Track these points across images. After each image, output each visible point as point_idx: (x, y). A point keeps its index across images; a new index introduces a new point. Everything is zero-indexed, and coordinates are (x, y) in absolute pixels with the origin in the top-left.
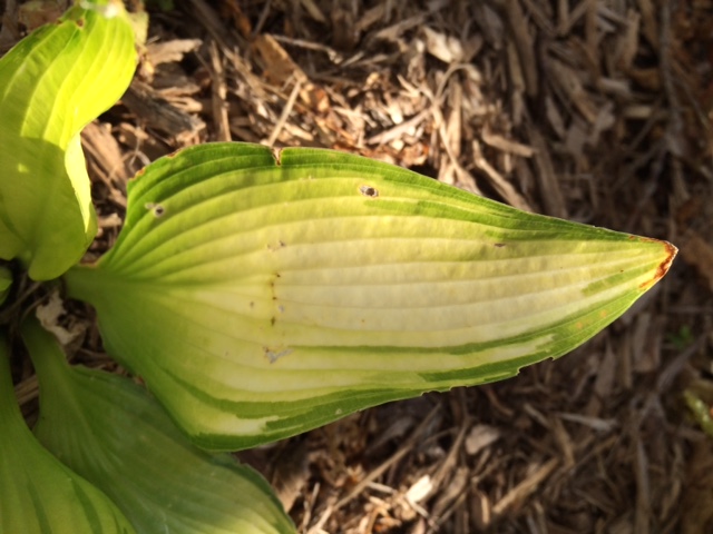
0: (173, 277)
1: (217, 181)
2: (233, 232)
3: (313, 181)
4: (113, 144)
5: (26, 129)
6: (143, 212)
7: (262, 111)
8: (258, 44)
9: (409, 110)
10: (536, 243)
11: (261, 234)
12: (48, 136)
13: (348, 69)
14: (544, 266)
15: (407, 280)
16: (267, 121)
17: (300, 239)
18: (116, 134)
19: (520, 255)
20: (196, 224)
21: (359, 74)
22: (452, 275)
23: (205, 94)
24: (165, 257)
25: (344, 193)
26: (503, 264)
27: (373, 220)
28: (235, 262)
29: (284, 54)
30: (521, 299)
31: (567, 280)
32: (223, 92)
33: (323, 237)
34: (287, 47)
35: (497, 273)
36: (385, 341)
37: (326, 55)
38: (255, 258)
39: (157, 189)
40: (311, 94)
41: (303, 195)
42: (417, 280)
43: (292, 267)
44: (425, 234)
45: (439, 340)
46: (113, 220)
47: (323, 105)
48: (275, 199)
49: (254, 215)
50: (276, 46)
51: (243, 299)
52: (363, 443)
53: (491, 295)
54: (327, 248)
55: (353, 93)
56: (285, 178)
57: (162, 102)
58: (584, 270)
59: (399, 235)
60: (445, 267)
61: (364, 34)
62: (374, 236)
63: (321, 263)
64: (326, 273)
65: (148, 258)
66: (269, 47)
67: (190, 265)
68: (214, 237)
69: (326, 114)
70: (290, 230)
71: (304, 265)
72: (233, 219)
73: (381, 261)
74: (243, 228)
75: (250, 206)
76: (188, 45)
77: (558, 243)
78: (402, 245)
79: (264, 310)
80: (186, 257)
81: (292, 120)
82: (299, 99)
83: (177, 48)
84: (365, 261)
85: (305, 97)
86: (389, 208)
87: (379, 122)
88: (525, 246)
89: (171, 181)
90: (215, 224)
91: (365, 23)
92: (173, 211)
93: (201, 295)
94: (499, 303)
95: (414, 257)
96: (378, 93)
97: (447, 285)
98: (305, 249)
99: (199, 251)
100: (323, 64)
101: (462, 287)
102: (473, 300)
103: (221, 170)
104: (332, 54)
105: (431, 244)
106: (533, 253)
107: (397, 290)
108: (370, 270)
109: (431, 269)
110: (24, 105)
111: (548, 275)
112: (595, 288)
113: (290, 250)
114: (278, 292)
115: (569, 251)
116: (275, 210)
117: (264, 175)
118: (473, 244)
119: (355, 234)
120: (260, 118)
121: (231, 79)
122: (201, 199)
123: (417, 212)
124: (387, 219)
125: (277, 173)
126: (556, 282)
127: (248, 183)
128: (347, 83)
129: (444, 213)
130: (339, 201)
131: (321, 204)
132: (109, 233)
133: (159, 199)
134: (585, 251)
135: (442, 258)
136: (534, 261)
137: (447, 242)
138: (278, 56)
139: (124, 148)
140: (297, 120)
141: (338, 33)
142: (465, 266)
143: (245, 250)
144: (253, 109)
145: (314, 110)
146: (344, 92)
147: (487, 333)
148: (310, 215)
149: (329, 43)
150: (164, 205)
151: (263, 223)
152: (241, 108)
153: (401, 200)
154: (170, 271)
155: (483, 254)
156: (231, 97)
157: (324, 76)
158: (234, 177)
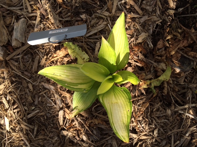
0: (115, 93)
1: (127, 95)
2: (121, 98)
3: (129, 105)
4: (129, 86)
5: (129, 77)
6: (122, 89)
7: (138, 104)
8: (147, 103)
9: (144, 127)
10: (126, 129)
11: (122, 101)
12: (128, 79)
13: (147, 116)
14: (124, 131)
15: (119, 117)
16: (137, 105)
17: (122, 105)
18: (131, 86)
19: (125, 128)
20: (121, 94)
21: (147, 118)
22: (121, 121)
23: (139, 96)
24: (117, 92)
25: (128, 108)
26: (123, 126)
27: (125, 112)
28: (118, 99)
29: (147, 106)
30: (119, 129)
31: (123, 133)
32: (139, 98)
33: (122, 107)
34: (148, 107)
35: (122, 126)
36: (112, 114)
37: (149, 112)
38: (119, 101)
39: (124, 90)
40: (142, 111)
41: (127, 104)
42: (120, 118)
43: (119, 105)
44: (125, 117)
45: (113, 120)
46: (120, 87)
47: (141, 112)
48: (126, 102)
49: (124, 100)
50: (148, 105)
51: (114, 100)
52: (92, 126)
53: (119, 126)
54: (121, 108)
55: (144, 117)
56: (128, 102)
57: (136, 90)
58: (124, 135)
59: (124, 115)
60: (122, 120)
61: (153, 118)
62: (124, 112)
63: (120, 108)
64: (118, 108)
65: (117, 90)
66: (147, 104)
67: (117, 94)
68: (120, 96)
69: (140, 113)
70: (123, 104)
71: (119, 106)
72: (123, 98)
73: (121, 114)
74: (122, 99)
75: (125, 99)
76: (145, 93)
77: (127, 131)
78: (123, 115)
79: (113, 102)
80: (118, 94)
81: (138, 108)
82: (141, 109)
83: (144, 92)
84: (121, 112)
85: (142, 110)
86: (127, 113)
87: (141, 122)
88: (126, 128)
89: (126, 91)
90: (122, 96)
91: (155, 117)
92: (122, 92)
93: (113, 96)
94: (119, 127)
95: (122, 117)
96: (145, 121)
97: (120, 121)
98: (121, 106)
99: (118, 95)
100: (147, 113)
101: (120, 122)
102: (118, 124)
103: (128, 96)
104: (149, 113)
105: (124, 118)
106: (125, 129)
107: (118, 116)
108: (120, 113)
109: (121, 119)
110: (131, 76)
111: (123, 131)
112: (122, 136)
113: (120, 104)
114: (115, 103)
115: (126, 133)
116: (125, 102)
117: (128, 100)
118: (125, 122)
119: (123, 110)
120: (137, 104)
121: (141, 99)
122: (124, 94)
123: (127, 116)
124: (126, 113)
125: (129, 101)
126: (122, 132)
127: (127, 99)
128: (145, 116)
129: (128, 118)
130: (127, 108)
131: (126, 106)
132: (118, 86)
133: (123, 90)
134: (126, 134)
135: (123, 120)
136: (124, 130)
137: (125, 120)
138: (147, 105)
139: (129, 87)
140: (138, 109)
141: (152, 114)
142: (122, 122)
143: (120, 100)
144: (138, 103)
145: (140, 111)
146: (144, 116)
147: (115, 126)
148: (125, 106)
149: (151, 113)
150: (123, 91)
151: (123, 101)
152: (138, 101)
153: (128, 114)
154: (115, 92)
155: (124, 124)
156: (139, 99)
157: (146, 113)
158: (127, 97)
